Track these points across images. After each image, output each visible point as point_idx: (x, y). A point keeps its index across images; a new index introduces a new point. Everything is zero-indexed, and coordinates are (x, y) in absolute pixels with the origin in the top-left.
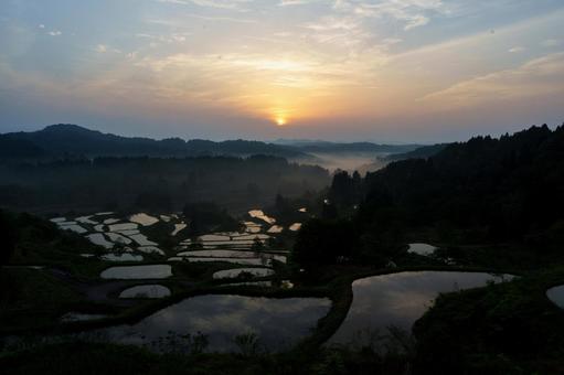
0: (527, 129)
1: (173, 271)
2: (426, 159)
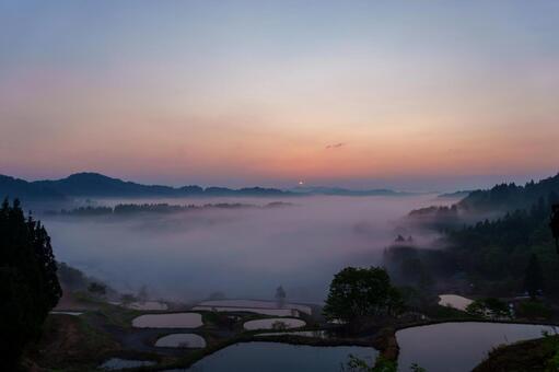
0: (553, 176)
1: (203, 321)
2: (450, 207)
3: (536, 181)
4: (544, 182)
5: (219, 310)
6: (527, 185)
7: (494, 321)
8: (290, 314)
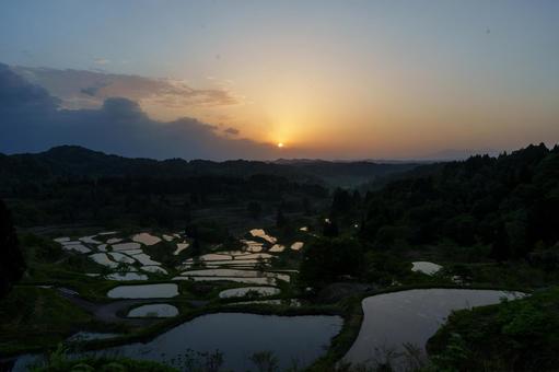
1: (179, 290)
3: (509, 153)
4: (516, 154)
5: (196, 279)
6: (501, 156)
7: (460, 288)
8: (266, 283)
